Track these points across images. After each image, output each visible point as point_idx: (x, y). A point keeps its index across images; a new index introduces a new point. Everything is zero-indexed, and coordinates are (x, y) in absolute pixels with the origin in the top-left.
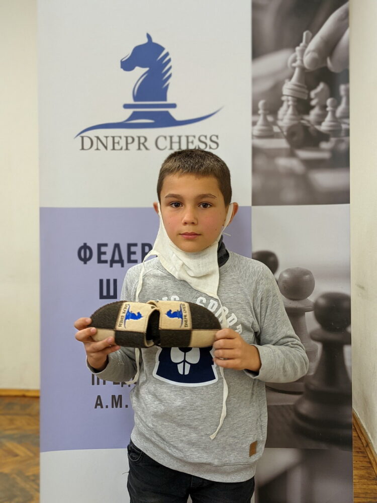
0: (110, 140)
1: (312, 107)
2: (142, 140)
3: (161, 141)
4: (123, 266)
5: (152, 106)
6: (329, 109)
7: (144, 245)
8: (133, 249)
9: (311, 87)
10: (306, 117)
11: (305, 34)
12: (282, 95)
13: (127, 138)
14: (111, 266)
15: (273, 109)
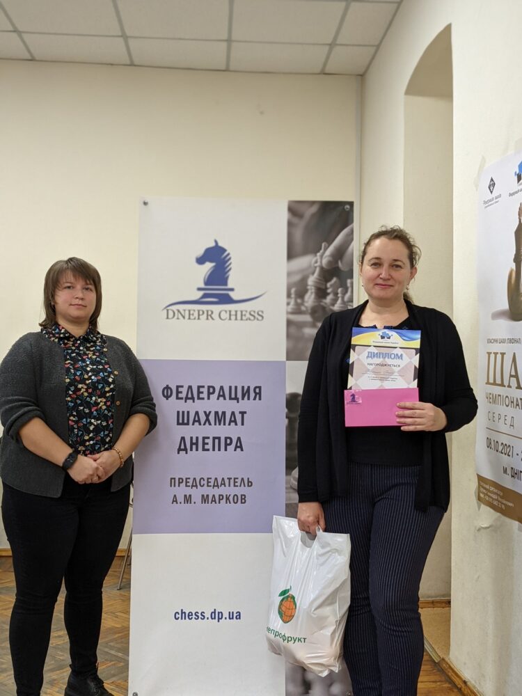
0: (187, 313)
1: (328, 294)
2: (210, 313)
3: (223, 313)
4: (194, 402)
5: (217, 289)
6: (339, 295)
7: (209, 387)
8: (201, 390)
9: (328, 280)
10: (324, 301)
11: (323, 245)
12: (307, 285)
13: (199, 311)
14: (186, 402)
15: (301, 294)
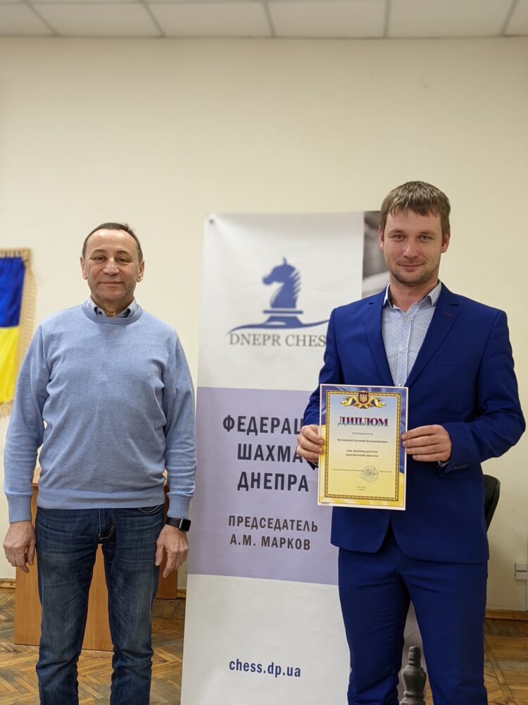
0: (252, 338)
2: (276, 338)
3: (290, 338)
4: (257, 434)
5: (285, 312)
7: (273, 419)
8: (265, 422)
13: (264, 336)
14: (248, 434)
